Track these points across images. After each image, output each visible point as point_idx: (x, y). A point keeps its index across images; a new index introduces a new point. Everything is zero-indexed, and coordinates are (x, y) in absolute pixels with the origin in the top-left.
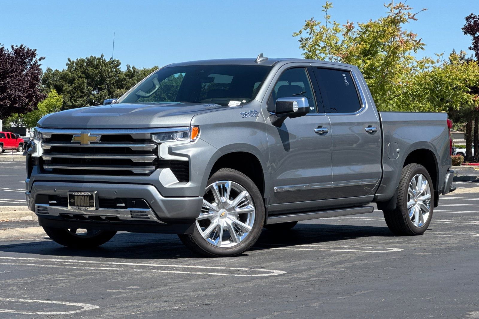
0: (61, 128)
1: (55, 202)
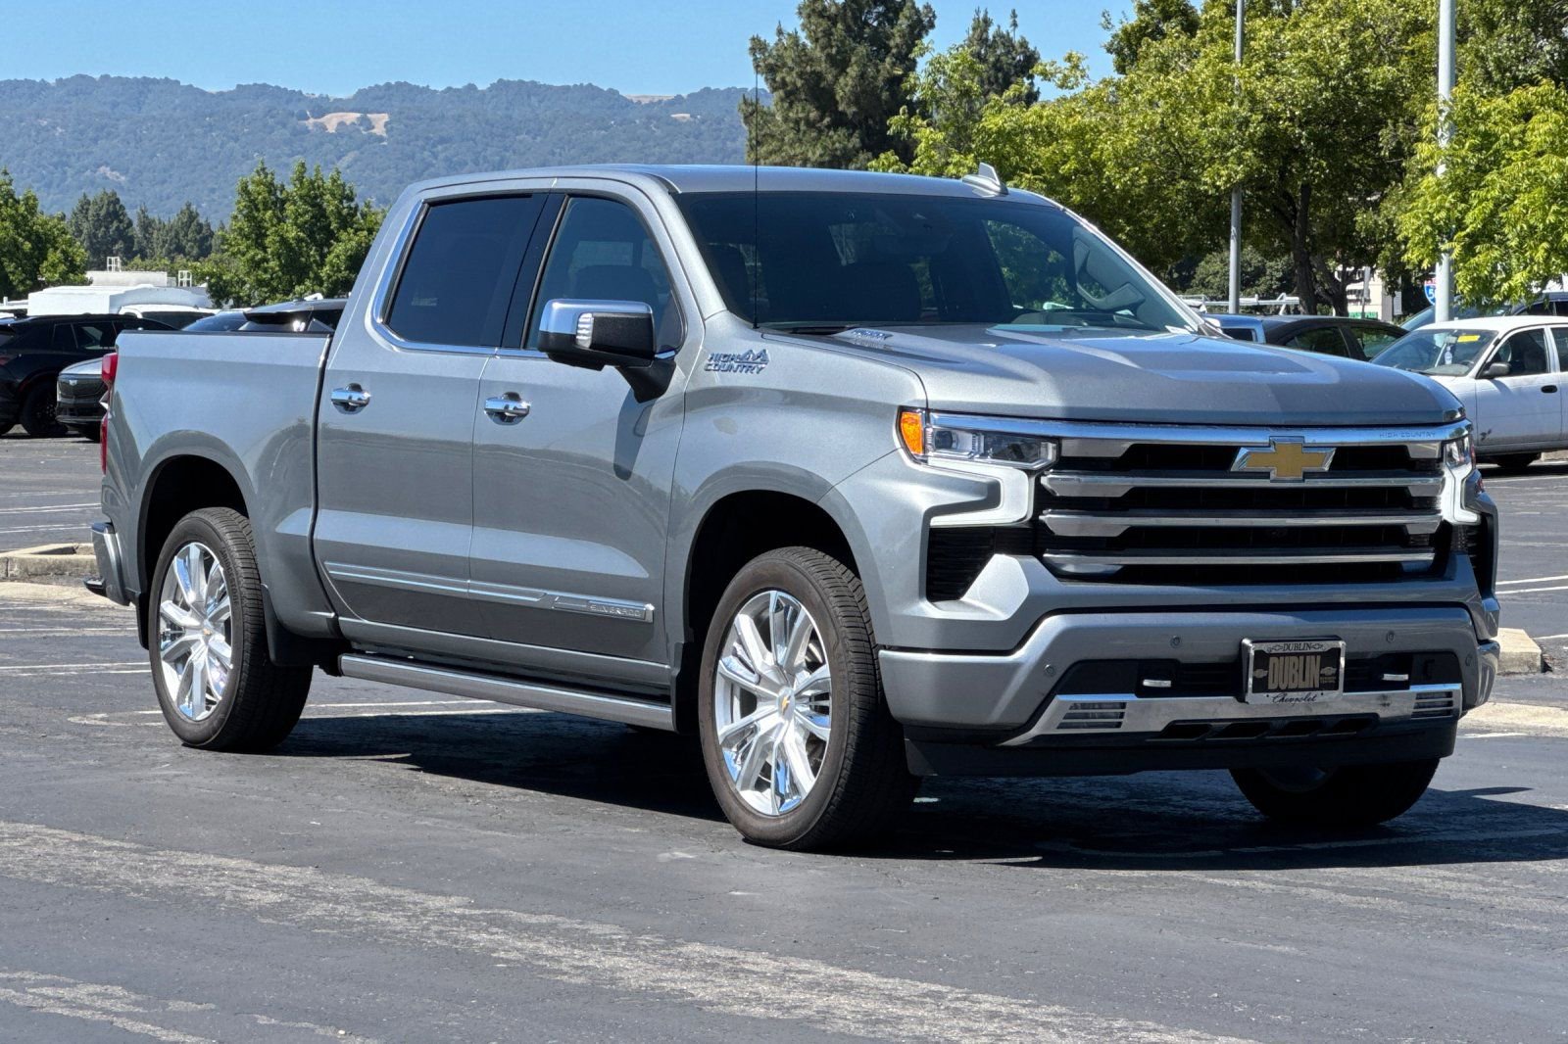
0: (1173, 423)
1: (1167, 683)
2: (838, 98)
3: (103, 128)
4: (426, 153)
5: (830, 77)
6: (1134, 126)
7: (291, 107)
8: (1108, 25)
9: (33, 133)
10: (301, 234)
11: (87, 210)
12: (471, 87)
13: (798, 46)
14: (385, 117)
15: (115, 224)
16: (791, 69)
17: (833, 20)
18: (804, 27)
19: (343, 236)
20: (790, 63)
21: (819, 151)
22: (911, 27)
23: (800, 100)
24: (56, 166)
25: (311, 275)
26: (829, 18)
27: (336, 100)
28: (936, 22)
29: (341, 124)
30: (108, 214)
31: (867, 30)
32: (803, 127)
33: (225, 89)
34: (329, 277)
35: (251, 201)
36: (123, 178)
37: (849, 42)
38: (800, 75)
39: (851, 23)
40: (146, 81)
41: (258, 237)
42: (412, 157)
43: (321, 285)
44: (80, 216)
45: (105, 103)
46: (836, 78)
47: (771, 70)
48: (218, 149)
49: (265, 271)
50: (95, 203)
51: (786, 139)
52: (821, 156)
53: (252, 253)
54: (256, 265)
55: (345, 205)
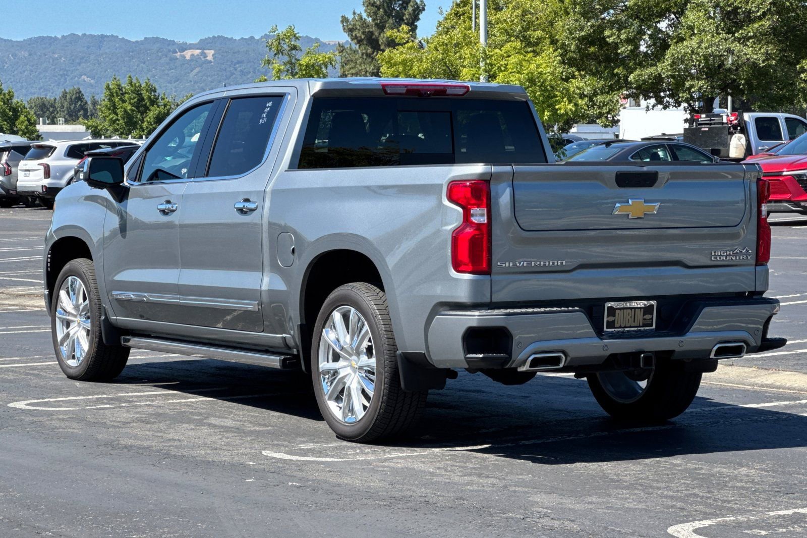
2: (380, 43)
3: (83, 58)
4: (232, 69)
5: (376, 34)
6: (428, 59)
7: (169, 48)
8: (441, 13)
9: (51, 61)
10: (133, 108)
11: (66, 96)
12: (252, 38)
13: (362, 20)
14: (212, 52)
15: (79, 103)
16: (359, 30)
17: (378, 8)
18: (366, 11)
19: (152, 108)
20: (358, 27)
21: (372, 67)
22: (414, 11)
23: (363, 44)
24: (61, 76)
25: (138, 127)
26: (376, 7)
27: (190, 44)
28: (426, 8)
29: (192, 55)
30: (76, 98)
31: (394, 12)
32: (365, 57)
33: (139, 40)
34: (147, 128)
35: (111, 93)
36: (92, 81)
37: (386, 17)
38: (363, 33)
39: (387, 9)
40: (103, 36)
41: (113, 108)
42: (225, 70)
43: (143, 131)
44: (63, 99)
45: (84, 47)
46: (380, 34)
47: (350, 31)
48: (136, 67)
49: (118, 125)
50: (70, 93)
51: (358, 62)
52: (373, 69)
53: (111, 116)
54: (113, 122)
55: (153, 94)
